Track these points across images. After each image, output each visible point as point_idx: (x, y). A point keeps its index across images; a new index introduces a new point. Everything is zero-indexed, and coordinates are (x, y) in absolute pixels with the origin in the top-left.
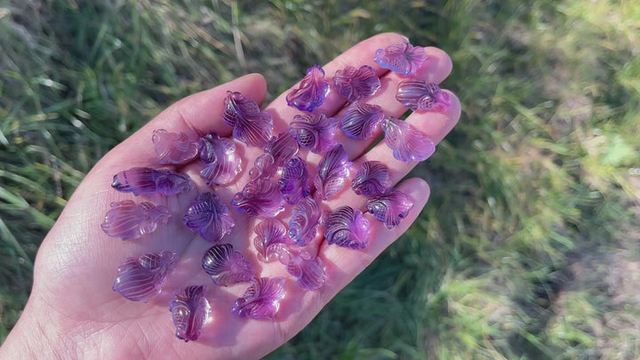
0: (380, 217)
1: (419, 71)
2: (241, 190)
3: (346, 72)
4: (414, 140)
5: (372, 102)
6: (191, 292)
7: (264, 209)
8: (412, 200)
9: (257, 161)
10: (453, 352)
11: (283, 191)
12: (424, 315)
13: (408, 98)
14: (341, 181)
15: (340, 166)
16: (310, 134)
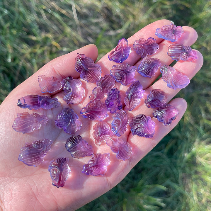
0: (161, 120)
1: (180, 39)
2: (85, 106)
3: (140, 41)
4: (178, 77)
5: (154, 57)
6: (60, 161)
7: (98, 116)
8: (178, 110)
9: (93, 91)
10: (200, 186)
11: (108, 106)
12: (182, 165)
13: (174, 54)
14: (138, 101)
15: (138, 92)
16: (122, 75)
